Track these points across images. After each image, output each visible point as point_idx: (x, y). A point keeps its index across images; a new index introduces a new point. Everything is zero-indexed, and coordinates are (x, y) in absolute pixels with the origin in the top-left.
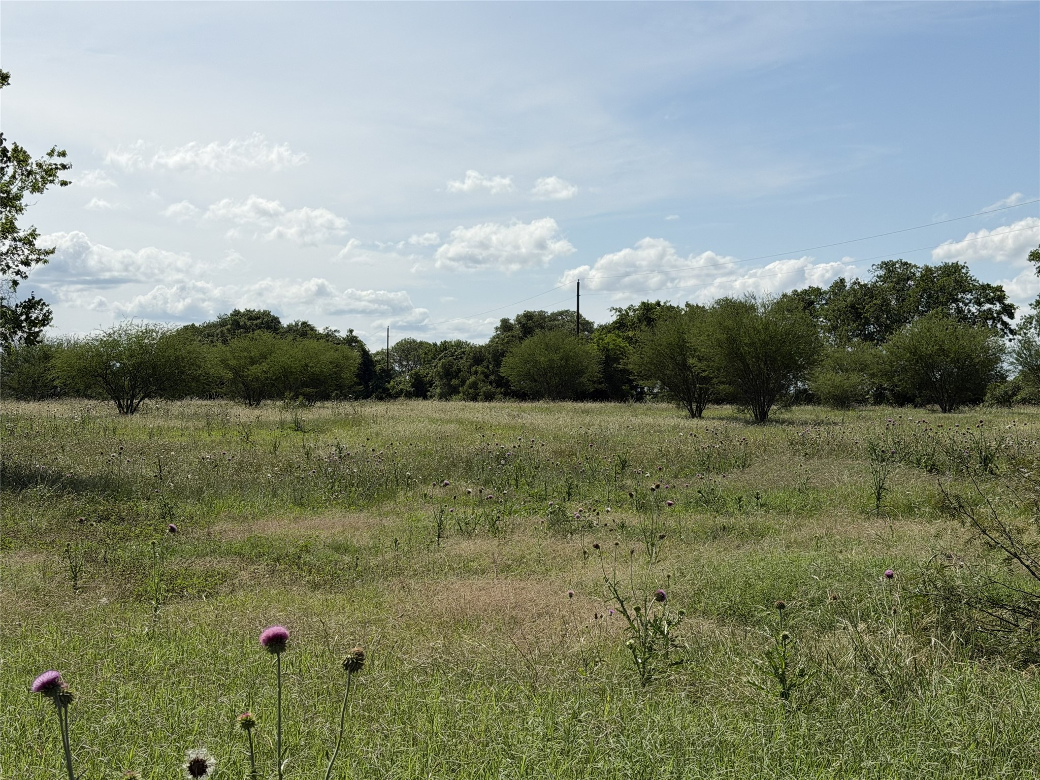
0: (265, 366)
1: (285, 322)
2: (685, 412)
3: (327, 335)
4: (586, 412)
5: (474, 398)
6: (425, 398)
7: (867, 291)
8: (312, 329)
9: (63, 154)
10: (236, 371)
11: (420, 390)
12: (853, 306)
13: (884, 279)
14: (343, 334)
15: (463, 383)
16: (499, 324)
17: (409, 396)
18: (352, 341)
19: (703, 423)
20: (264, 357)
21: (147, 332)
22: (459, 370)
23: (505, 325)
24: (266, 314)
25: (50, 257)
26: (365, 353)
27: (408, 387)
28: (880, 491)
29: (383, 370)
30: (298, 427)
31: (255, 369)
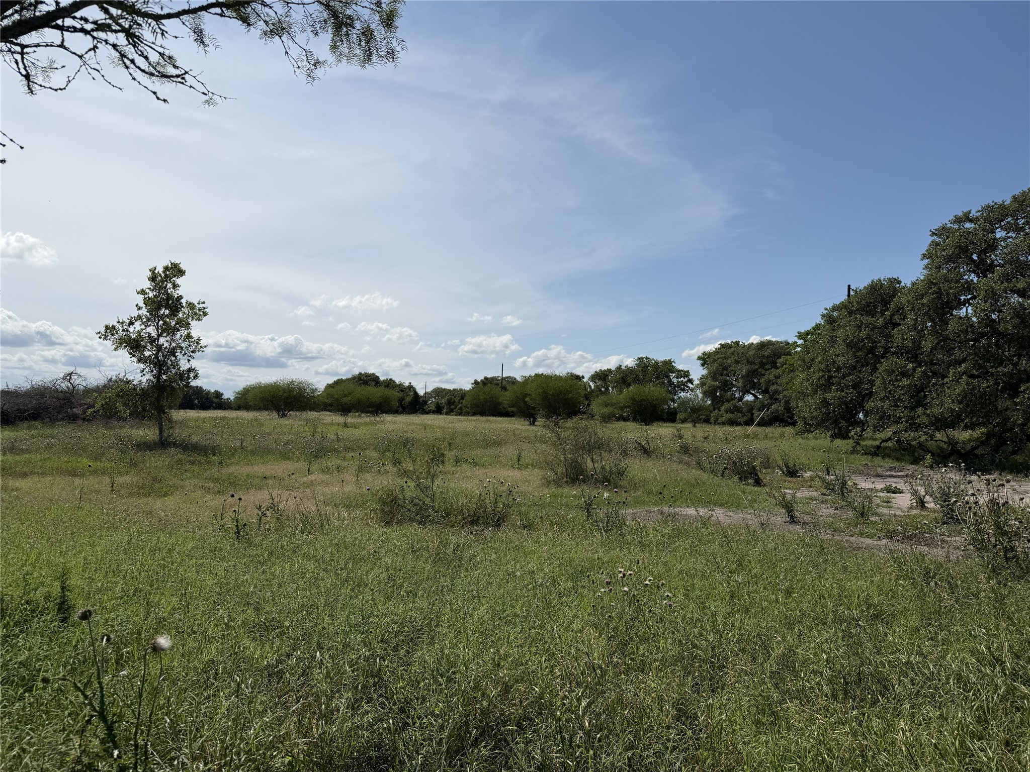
0: (350, 398)
1: (382, 379)
2: (528, 423)
3: (400, 384)
4: (488, 421)
5: (460, 414)
6: (441, 414)
7: (630, 371)
8: (394, 382)
9: (204, 303)
10: (337, 400)
11: (438, 410)
12: (622, 378)
13: (638, 365)
14: (407, 384)
15: (456, 407)
16: (473, 382)
17: (434, 412)
18: (411, 387)
19: (534, 428)
20: (350, 394)
21: (292, 382)
22: (455, 401)
23: (476, 382)
24: (373, 375)
25: (205, 349)
26: (416, 393)
27: (433, 407)
28: (519, 457)
29: (423, 401)
30: (346, 425)
31: (345, 400)
